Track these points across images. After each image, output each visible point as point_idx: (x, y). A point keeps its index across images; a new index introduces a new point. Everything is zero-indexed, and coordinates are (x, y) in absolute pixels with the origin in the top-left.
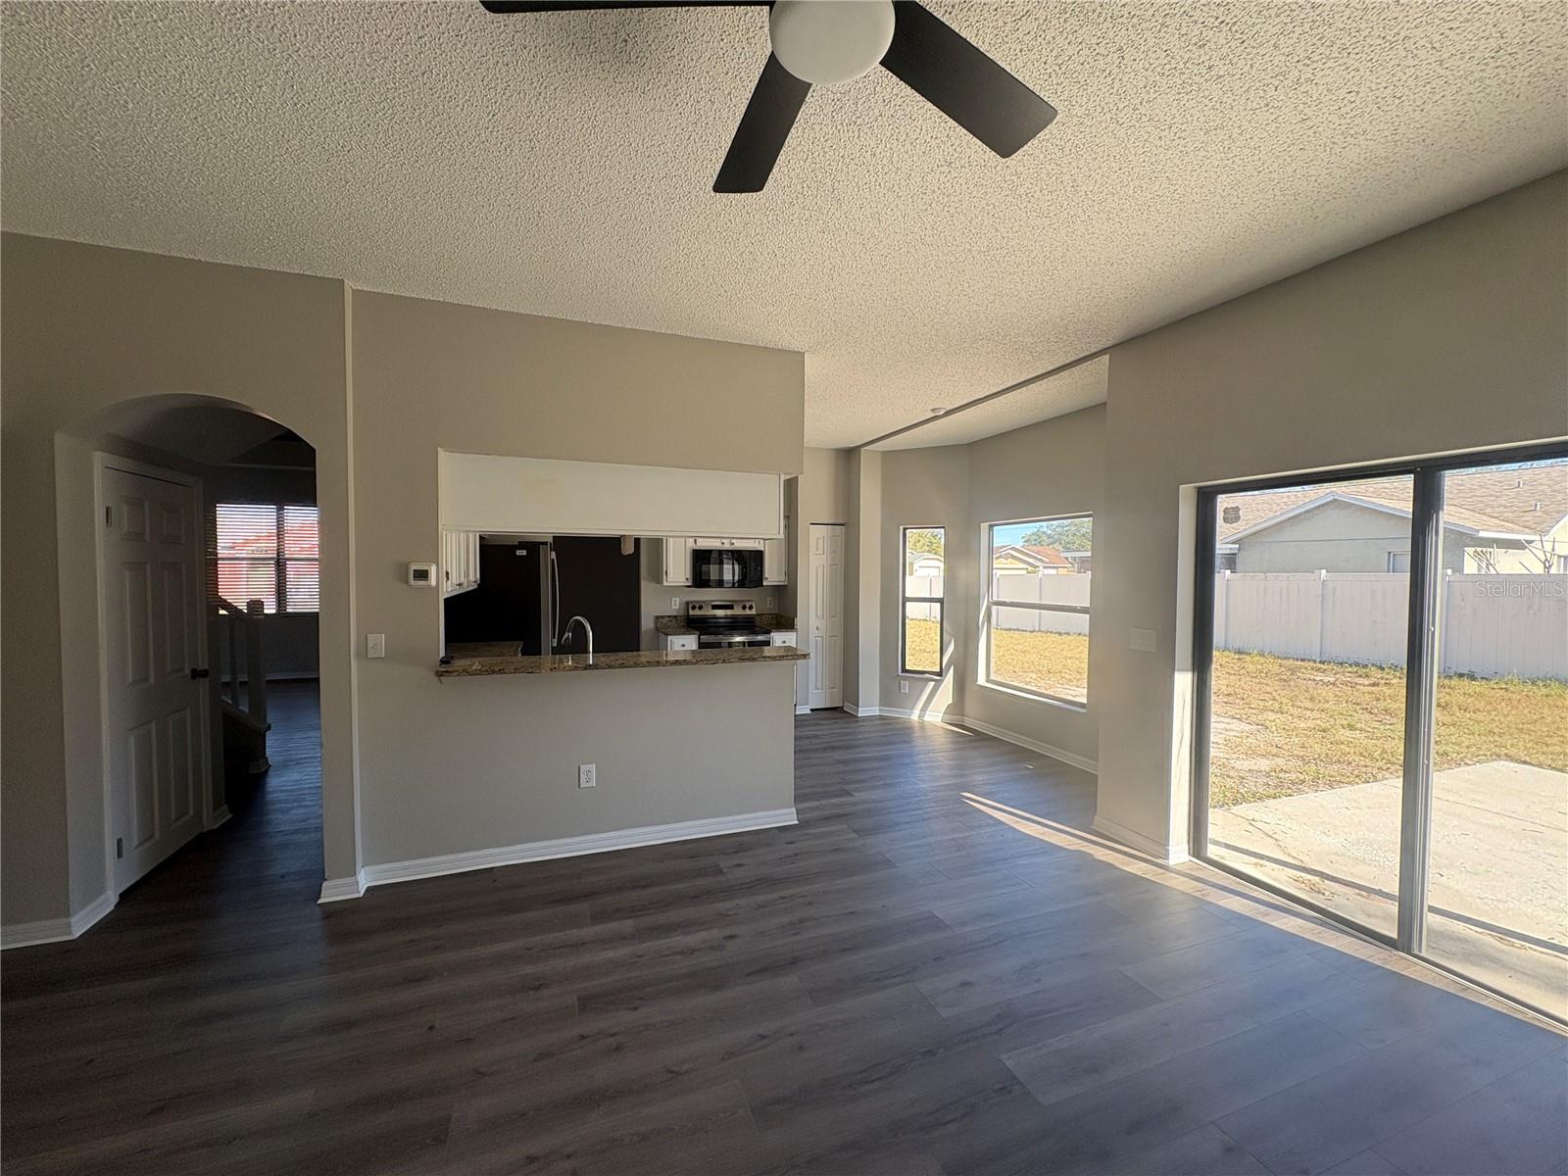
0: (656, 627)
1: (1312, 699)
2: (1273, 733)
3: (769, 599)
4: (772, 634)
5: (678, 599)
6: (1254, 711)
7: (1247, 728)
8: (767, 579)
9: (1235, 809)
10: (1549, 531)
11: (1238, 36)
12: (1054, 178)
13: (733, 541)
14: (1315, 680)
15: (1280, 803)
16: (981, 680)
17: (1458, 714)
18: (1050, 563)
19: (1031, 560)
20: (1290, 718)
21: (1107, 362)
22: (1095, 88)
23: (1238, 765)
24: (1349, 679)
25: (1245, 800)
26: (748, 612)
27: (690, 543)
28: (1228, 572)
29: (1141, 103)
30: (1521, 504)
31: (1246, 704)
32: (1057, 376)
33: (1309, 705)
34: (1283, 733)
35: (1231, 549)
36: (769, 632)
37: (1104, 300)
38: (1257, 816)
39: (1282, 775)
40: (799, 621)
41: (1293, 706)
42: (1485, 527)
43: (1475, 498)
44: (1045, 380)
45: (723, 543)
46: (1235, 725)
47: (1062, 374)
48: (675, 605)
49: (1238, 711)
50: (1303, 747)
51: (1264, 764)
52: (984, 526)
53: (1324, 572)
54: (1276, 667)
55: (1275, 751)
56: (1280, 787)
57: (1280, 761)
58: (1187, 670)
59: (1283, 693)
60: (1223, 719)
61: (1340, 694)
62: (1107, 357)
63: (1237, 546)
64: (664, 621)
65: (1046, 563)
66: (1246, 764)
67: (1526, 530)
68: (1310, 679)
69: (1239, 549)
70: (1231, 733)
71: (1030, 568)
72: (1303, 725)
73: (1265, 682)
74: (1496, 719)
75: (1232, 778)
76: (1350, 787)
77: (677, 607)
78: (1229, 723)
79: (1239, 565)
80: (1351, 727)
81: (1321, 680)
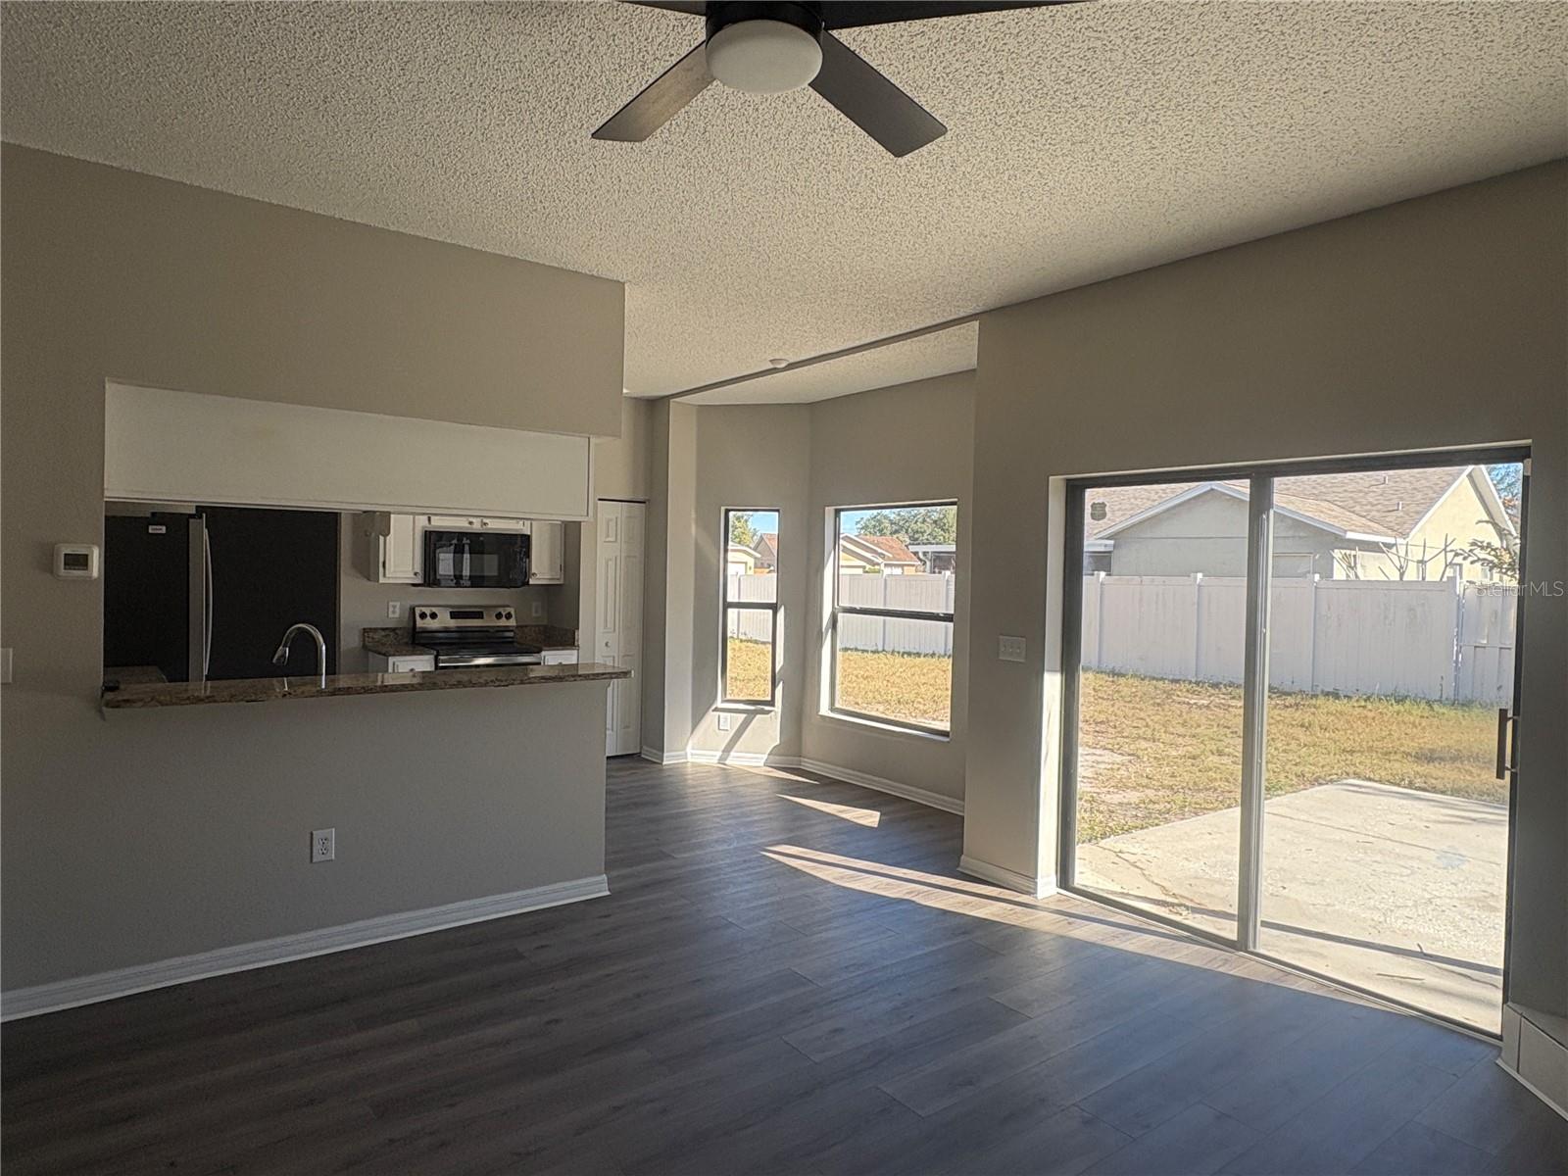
0: (364, 647)
1: (1184, 725)
2: (1144, 762)
3: (534, 604)
4: (543, 653)
5: (398, 604)
6: (1127, 740)
7: (1119, 759)
8: (534, 574)
9: (1102, 843)
10: (1408, 534)
11: (1097, 81)
12: (935, 157)
13: (485, 520)
14: (1188, 703)
15: (1146, 834)
16: (824, 710)
17: (1319, 734)
18: (894, 559)
19: (868, 555)
20: (1162, 745)
21: (977, 328)
22: (977, 95)
23: (1107, 798)
24: (1223, 701)
25: (1113, 832)
26: (503, 622)
27: (422, 521)
28: (1103, 574)
29: (1017, 113)
30: (1387, 503)
31: (1119, 732)
32: (922, 337)
33: (1181, 730)
34: (1155, 764)
35: (1106, 546)
36: (539, 652)
37: (976, 268)
38: (1124, 847)
39: (1150, 806)
40: (581, 635)
41: (1165, 732)
42: (1353, 527)
43: (1346, 494)
44: (909, 341)
45: (471, 523)
46: (1108, 757)
47: (928, 335)
48: (394, 612)
49: (1111, 741)
50: (1173, 776)
51: (1133, 797)
52: (829, 511)
53: (1200, 576)
54: (1151, 689)
55: (1145, 781)
56: (1148, 817)
57: (1150, 793)
58: (1056, 671)
59: (1156, 718)
60: (1094, 751)
61: (1212, 717)
62: (976, 324)
63: (1112, 542)
64: (377, 636)
65: (889, 558)
66: (1117, 798)
67: (1390, 532)
68: (1184, 703)
69: (1114, 546)
70: (1103, 766)
71: (868, 567)
72: (1174, 753)
73: (1138, 706)
74: (1351, 737)
75: (1102, 812)
76: (1212, 813)
77: (397, 615)
78: (1100, 755)
79: (1115, 568)
80: (1220, 753)
81: (1195, 704)
